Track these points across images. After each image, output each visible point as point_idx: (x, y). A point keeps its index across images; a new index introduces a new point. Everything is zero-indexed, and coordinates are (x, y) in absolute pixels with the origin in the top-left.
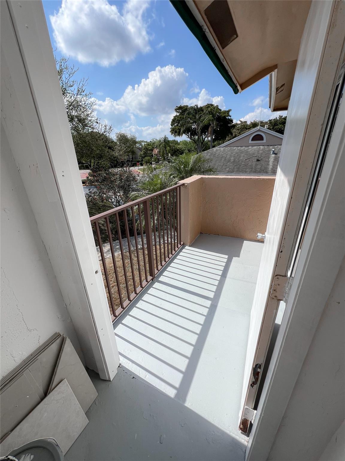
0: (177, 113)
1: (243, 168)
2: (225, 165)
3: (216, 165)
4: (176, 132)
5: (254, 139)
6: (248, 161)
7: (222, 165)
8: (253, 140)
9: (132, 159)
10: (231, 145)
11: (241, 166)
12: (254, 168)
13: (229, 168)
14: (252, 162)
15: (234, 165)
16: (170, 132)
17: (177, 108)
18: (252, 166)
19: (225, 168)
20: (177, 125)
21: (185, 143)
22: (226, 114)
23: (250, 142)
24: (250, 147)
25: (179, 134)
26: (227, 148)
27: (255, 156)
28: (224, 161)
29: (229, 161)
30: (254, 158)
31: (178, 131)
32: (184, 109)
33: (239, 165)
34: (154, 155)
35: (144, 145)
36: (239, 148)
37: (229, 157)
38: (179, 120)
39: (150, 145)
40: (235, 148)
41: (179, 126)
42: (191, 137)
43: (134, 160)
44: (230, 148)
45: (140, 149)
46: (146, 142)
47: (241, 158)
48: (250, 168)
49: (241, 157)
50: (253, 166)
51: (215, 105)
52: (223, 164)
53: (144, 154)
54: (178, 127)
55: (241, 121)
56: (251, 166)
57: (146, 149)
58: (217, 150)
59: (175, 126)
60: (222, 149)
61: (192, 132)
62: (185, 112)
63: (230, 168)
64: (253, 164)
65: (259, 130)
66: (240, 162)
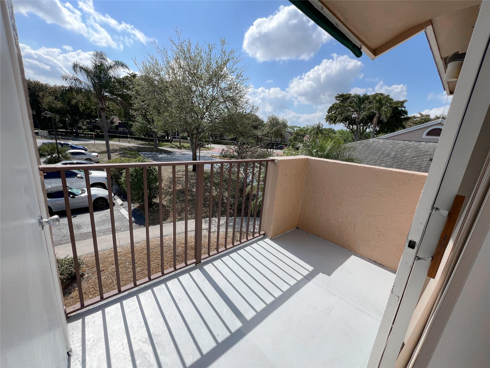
0: (337, 101)
1: (407, 166)
2: (380, 159)
3: (369, 158)
4: (331, 119)
5: (430, 133)
6: (416, 159)
7: (376, 159)
8: (428, 134)
9: (280, 142)
10: (396, 138)
11: (404, 164)
12: (423, 168)
13: (385, 163)
14: (421, 161)
15: (394, 161)
16: (325, 119)
17: (338, 95)
18: (421, 166)
19: (380, 163)
20: (335, 113)
21: (342, 132)
22: (399, 105)
23: (424, 136)
24: (423, 143)
25: (335, 122)
26: (388, 141)
27: (429, 154)
28: (381, 155)
29: (388, 155)
30: (426, 156)
31: (334, 119)
32: (346, 97)
33: (402, 162)
34: (305, 140)
35: (297, 130)
36: (407, 142)
37: (389, 151)
38: (337, 108)
39: (303, 130)
40: (400, 142)
41: (337, 114)
42: (349, 126)
43: (282, 143)
44: (392, 141)
45: (291, 133)
46: (300, 127)
47: (406, 155)
48: (417, 168)
49: (407, 153)
50: (423, 167)
51: (386, 95)
52: (378, 157)
53: (294, 138)
54: (335, 115)
55: (421, 114)
56: (419, 166)
57: (297, 134)
58: (374, 142)
59: (332, 113)
60: (381, 141)
61: (351, 121)
62: (347, 100)
63: (387, 164)
64: (423, 163)
65: (440, 123)
66: (404, 159)
